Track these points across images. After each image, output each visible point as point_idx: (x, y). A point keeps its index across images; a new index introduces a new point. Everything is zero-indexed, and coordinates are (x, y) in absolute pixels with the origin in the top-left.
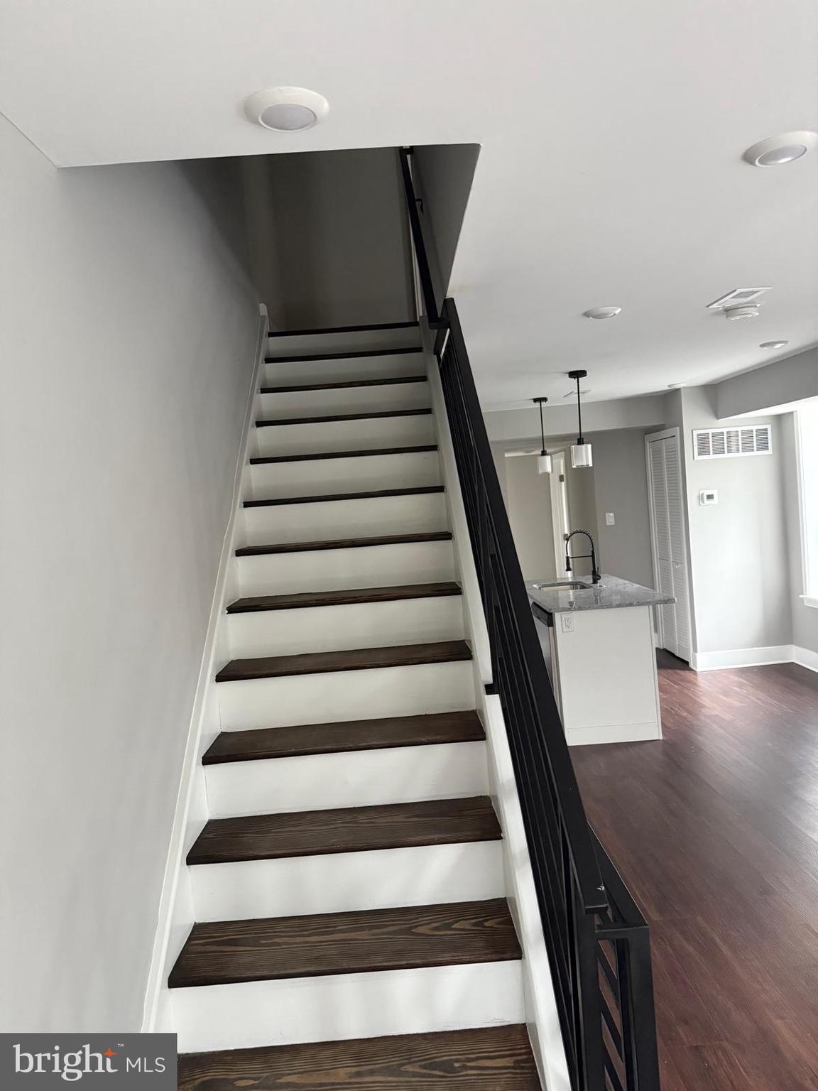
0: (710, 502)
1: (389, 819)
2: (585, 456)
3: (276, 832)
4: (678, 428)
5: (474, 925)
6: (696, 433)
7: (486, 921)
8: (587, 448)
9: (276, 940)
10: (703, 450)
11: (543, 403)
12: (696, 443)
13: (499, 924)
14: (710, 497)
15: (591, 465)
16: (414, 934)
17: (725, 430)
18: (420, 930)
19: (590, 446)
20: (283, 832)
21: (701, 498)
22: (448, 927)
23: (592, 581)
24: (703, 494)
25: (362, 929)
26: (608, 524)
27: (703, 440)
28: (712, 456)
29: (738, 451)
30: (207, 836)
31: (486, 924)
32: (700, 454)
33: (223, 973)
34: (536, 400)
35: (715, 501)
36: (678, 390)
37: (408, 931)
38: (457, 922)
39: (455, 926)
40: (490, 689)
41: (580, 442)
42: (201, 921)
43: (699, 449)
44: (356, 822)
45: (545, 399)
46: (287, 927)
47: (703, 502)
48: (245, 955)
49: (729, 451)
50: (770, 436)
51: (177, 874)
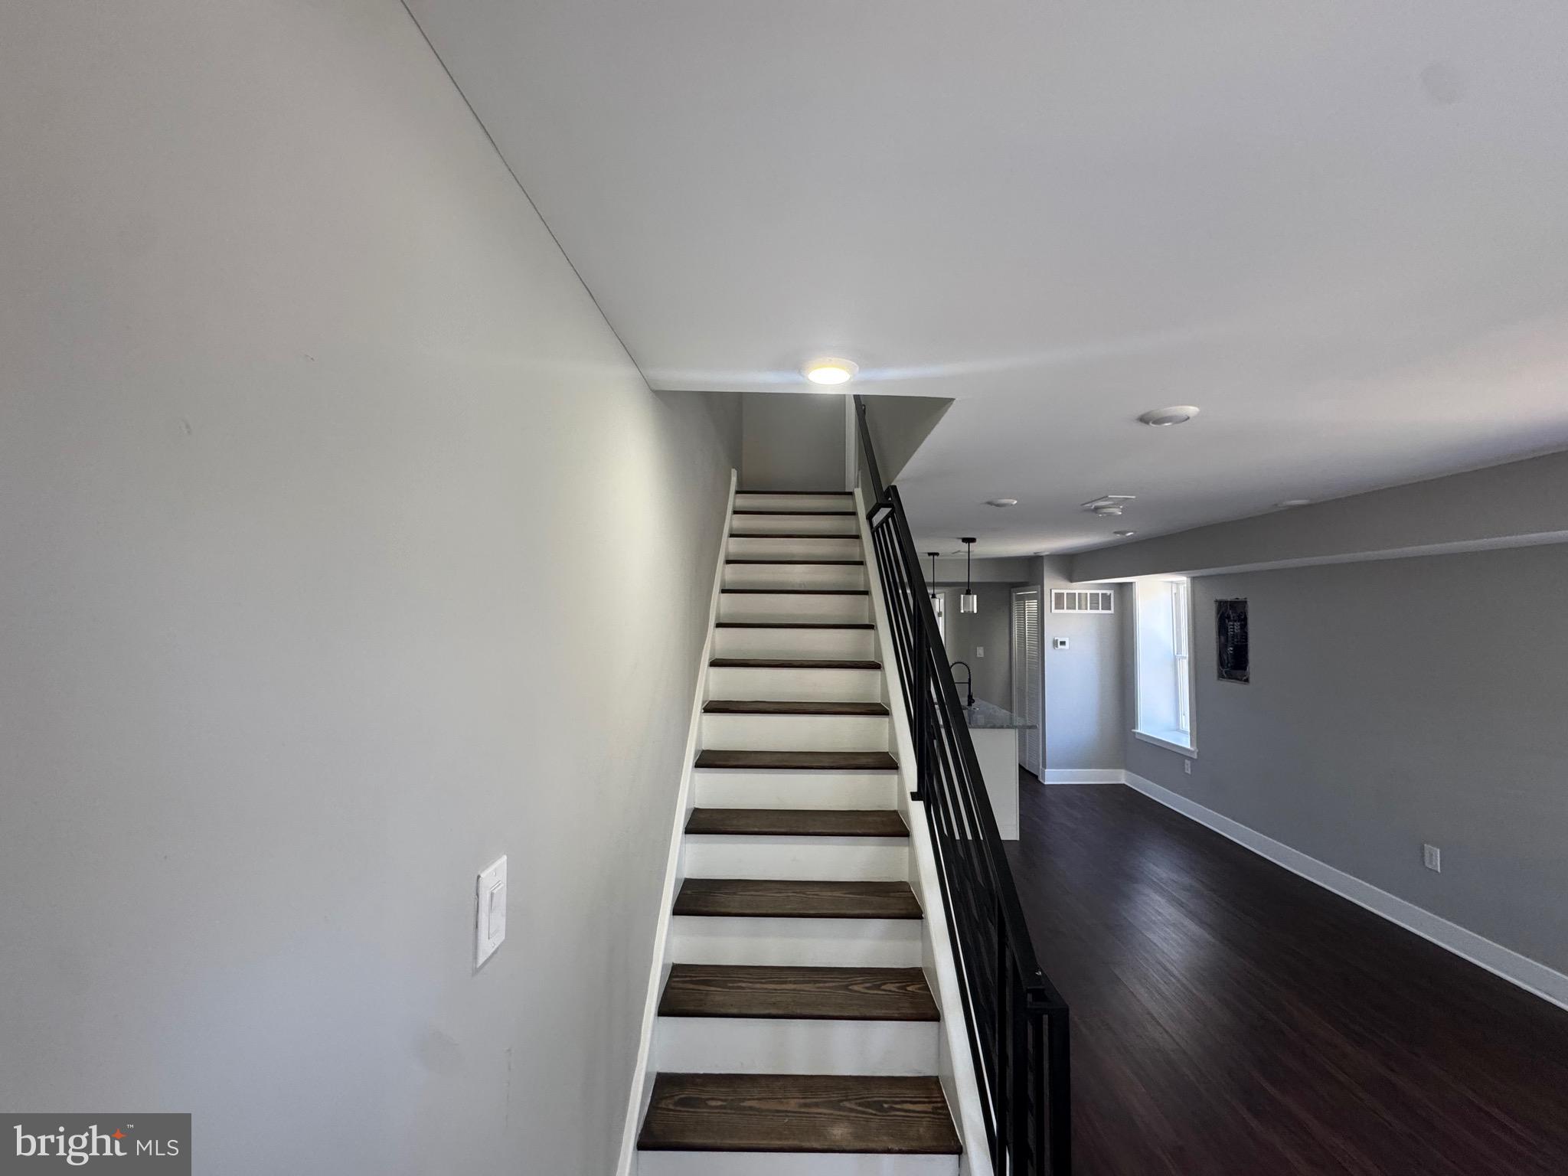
0: (1062, 647)
1: (829, 894)
2: (973, 603)
3: (741, 895)
4: (1039, 586)
5: (899, 988)
6: (1054, 592)
7: (908, 986)
8: (973, 598)
9: (740, 984)
10: (1059, 606)
11: (936, 557)
12: (1053, 599)
13: (919, 989)
14: (1063, 643)
15: (975, 611)
16: (851, 990)
17: (1077, 592)
18: (856, 988)
19: (975, 596)
20: (745, 895)
21: (1055, 643)
22: (878, 987)
23: (967, 703)
24: (1057, 640)
25: (809, 982)
26: (978, 656)
27: (1059, 596)
28: (1065, 611)
29: (1086, 609)
30: (685, 892)
31: (909, 988)
32: (1056, 608)
33: (701, 1008)
34: (930, 554)
35: (1067, 646)
36: (1042, 557)
37: (846, 988)
38: (885, 984)
39: (883, 987)
40: (915, 797)
41: (968, 593)
42: (678, 962)
43: (1056, 604)
44: (804, 893)
45: (937, 554)
46: (748, 974)
47: (1057, 647)
48: (717, 996)
49: (1080, 608)
50: (1112, 599)
51: (666, 922)
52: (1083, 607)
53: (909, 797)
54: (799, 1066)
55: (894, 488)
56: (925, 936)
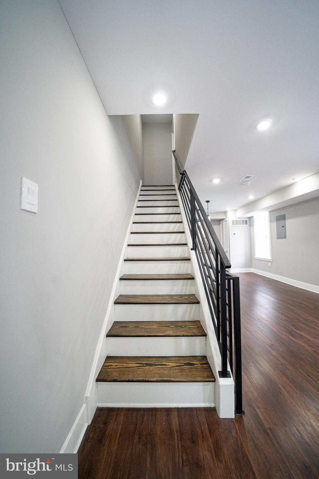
10: (233, 224)
17: (238, 220)
27: (233, 221)
28: (235, 225)
40: (192, 249)
49: (239, 224)
50: (248, 222)
51: (117, 282)
52: (240, 224)
53: (190, 250)
54: (157, 318)
55: (185, 171)
56: (195, 285)
